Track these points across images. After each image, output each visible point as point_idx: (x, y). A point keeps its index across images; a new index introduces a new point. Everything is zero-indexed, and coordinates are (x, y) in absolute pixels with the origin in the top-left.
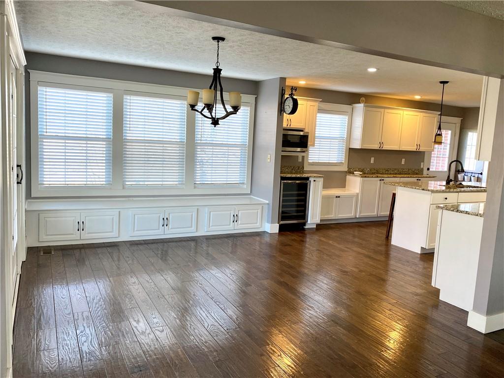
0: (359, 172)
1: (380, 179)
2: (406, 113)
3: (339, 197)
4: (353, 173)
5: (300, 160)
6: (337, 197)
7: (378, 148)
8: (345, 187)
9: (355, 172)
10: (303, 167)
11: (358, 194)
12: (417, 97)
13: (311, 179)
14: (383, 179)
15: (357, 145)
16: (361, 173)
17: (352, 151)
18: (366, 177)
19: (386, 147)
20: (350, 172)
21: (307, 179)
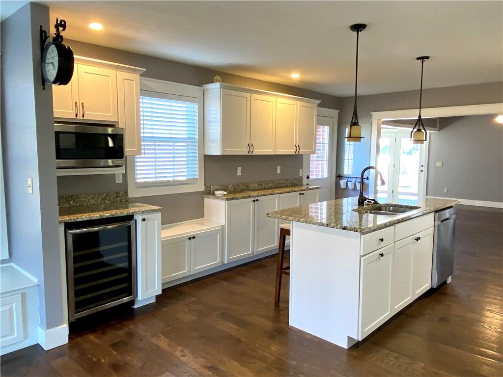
0: (222, 192)
1: (253, 199)
2: (280, 100)
3: (194, 238)
4: (214, 194)
5: (119, 180)
6: (190, 238)
7: (247, 154)
8: (203, 217)
9: (216, 192)
10: (126, 193)
11: (223, 227)
12: (295, 77)
13: (138, 218)
14: (256, 198)
15: (215, 149)
16: (225, 193)
17: (209, 160)
18: (232, 199)
19: (257, 151)
20: (209, 192)
21: (130, 217)
